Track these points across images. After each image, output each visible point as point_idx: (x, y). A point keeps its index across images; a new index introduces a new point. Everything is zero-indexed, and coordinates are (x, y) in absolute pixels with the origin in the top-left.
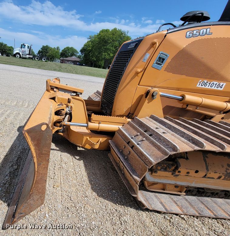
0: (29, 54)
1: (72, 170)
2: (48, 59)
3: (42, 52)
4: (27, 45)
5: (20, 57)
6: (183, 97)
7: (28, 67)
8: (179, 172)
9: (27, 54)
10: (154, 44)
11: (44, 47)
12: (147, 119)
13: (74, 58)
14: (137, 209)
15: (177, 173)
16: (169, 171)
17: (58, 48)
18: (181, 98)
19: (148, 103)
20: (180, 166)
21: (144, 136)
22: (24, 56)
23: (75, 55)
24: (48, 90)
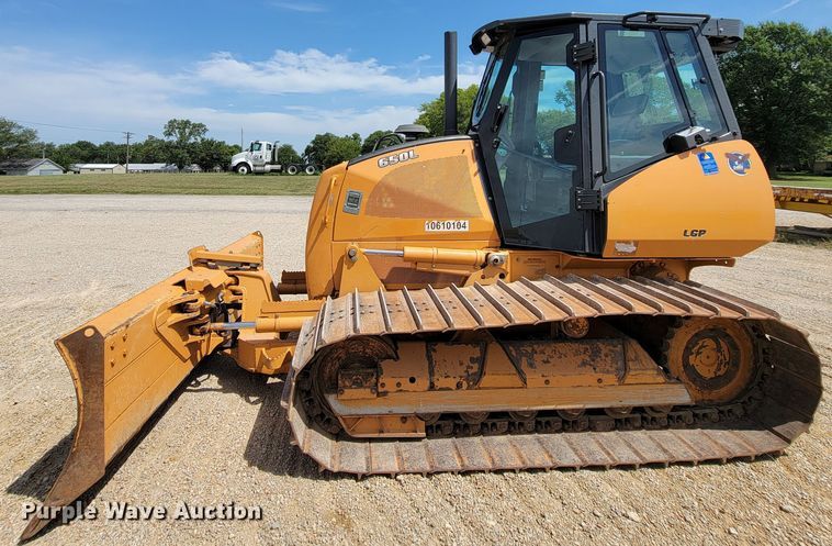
0: (272, 163)
3: (314, 149)
4: (264, 144)
5: (249, 172)
8: (383, 385)
9: (267, 163)
11: (318, 136)
15: (380, 389)
16: (366, 387)
17: (356, 137)
18: (401, 253)
20: (383, 374)
22: (258, 168)
24: (190, 268)
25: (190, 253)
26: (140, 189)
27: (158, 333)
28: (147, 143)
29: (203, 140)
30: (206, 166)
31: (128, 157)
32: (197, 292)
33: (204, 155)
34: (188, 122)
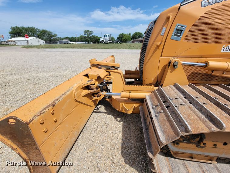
0: (110, 40)
1: (111, 132)
2: (122, 42)
3: (119, 38)
4: (108, 35)
5: (104, 43)
6: (207, 63)
7: (109, 49)
8: (204, 144)
9: (108, 41)
10: (168, 18)
11: (120, 34)
12: (171, 87)
13: (140, 39)
15: (202, 145)
16: (193, 143)
17: (130, 34)
19: (171, 72)
20: (205, 138)
21: (162, 107)
22: (106, 42)
23: (142, 37)
24: (90, 68)
25: (90, 61)
26: (80, 47)
27: (77, 101)
28: (80, 37)
29: (93, 35)
30: (94, 42)
31: (77, 40)
32: (94, 80)
33: (93, 40)
34: (88, 31)
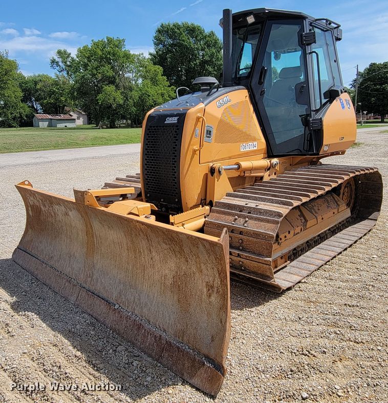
6: (239, 166)
10: (198, 119)
14: (275, 298)
18: (236, 166)
19: (218, 180)
21: (245, 217)
